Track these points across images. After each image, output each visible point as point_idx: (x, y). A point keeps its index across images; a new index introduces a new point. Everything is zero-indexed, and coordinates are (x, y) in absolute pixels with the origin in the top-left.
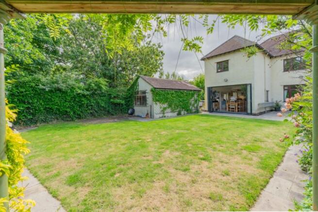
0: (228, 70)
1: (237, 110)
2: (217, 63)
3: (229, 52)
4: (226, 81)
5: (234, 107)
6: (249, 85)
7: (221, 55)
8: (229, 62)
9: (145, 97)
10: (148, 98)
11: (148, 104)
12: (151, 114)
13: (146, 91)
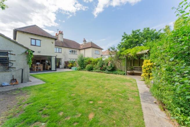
4: (39, 52)
9: (6, 60)
10: (15, 61)
11: (15, 68)
12: (23, 78)
13: (9, 52)
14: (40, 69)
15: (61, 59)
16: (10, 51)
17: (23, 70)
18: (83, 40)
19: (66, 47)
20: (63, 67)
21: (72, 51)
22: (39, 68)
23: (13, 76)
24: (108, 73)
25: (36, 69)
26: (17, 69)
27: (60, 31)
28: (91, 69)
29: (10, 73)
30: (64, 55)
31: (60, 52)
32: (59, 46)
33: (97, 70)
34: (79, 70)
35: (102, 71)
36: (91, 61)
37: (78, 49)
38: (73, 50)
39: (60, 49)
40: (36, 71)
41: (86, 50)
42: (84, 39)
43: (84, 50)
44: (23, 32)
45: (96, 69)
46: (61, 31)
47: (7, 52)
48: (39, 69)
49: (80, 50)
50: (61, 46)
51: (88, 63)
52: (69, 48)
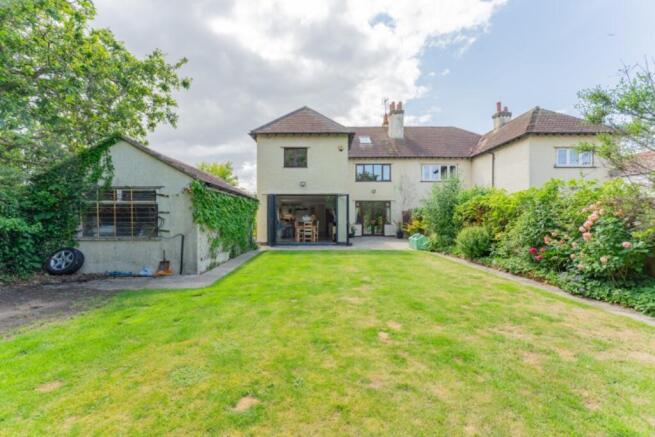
0: (305, 166)
1: (298, 239)
2: (286, 149)
3: (310, 134)
4: (303, 185)
5: (310, 234)
6: (345, 197)
7: (294, 134)
8: (309, 151)
9: (153, 210)
10: (168, 213)
11: (168, 231)
12: (184, 261)
13: (158, 191)
14: (309, 236)
15: (389, 202)
16: (160, 188)
17: (183, 237)
18: (495, 111)
19: (409, 158)
20: (395, 234)
21: (444, 169)
22: (306, 234)
23: (164, 252)
24: (582, 295)
25: (301, 236)
26: (172, 234)
27: (393, 103)
28: (480, 252)
29: (158, 243)
30: (401, 189)
31: (386, 177)
32: (383, 158)
33: (511, 262)
34: (432, 251)
35: (541, 273)
36: (483, 209)
37: (462, 158)
38: (448, 164)
39: (386, 168)
40: (301, 240)
41: (500, 155)
42: (499, 104)
43: (489, 157)
44: (267, 135)
45: (509, 253)
46: (396, 104)
47: (154, 192)
48: (307, 236)
49: (472, 159)
50: (389, 158)
51: (473, 220)
52: (420, 158)
